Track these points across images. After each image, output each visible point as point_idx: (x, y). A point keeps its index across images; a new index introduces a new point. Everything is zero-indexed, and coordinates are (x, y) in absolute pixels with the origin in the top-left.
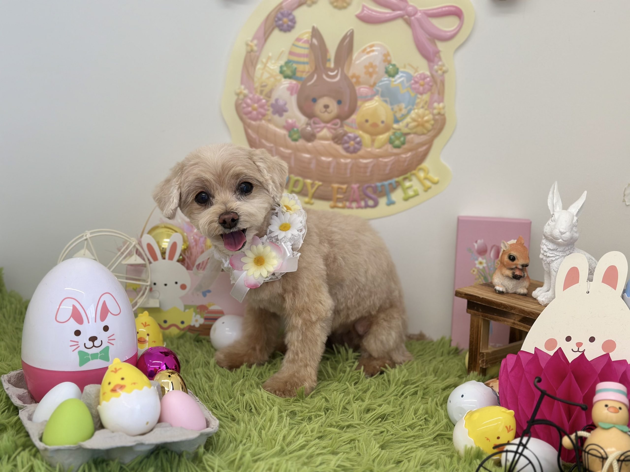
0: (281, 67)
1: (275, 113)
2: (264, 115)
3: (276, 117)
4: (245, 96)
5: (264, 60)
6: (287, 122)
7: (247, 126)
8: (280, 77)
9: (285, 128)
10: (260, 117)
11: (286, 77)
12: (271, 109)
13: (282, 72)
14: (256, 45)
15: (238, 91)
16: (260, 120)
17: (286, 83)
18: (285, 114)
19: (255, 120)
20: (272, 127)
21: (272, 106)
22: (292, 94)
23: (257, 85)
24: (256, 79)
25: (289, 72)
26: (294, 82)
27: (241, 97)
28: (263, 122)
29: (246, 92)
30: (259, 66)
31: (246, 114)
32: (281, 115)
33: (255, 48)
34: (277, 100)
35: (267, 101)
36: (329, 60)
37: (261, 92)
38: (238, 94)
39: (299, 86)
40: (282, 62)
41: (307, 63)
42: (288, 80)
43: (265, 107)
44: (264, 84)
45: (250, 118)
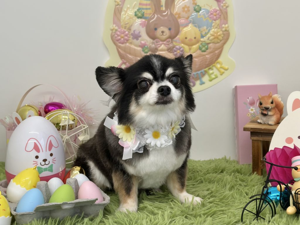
0: (135, 12)
1: (133, 38)
2: (128, 40)
3: (135, 40)
4: (116, 30)
5: (125, 9)
6: (141, 43)
7: (118, 47)
8: (135, 18)
9: (140, 46)
10: (125, 41)
11: (139, 18)
12: (132, 37)
13: (136, 15)
15: (112, 28)
16: (126, 43)
17: (139, 21)
18: (140, 38)
19: (123, 43)
20: (133, 46)
21: (132, 34)
22: (143, 27)
23: (122, 24)
24: (121, 21)
25: (140, 15)
26: (144, 20)
27: (114, 31)
28: (128, 44)
29: (116, 28)
30: (123, 13)
31: (118, 40)
32: (137, 39)
33: (120, 3)
34: (134, 31)
35: (129, 32)
36: (162, 6)
37: (125, 28)
38: (112, 30)
39: (147, 22)
40: (136, 10)
41: (149, 9)
42: (140, 19)
43: (128, 36)
44: (126, 23)
45: (120, 43)
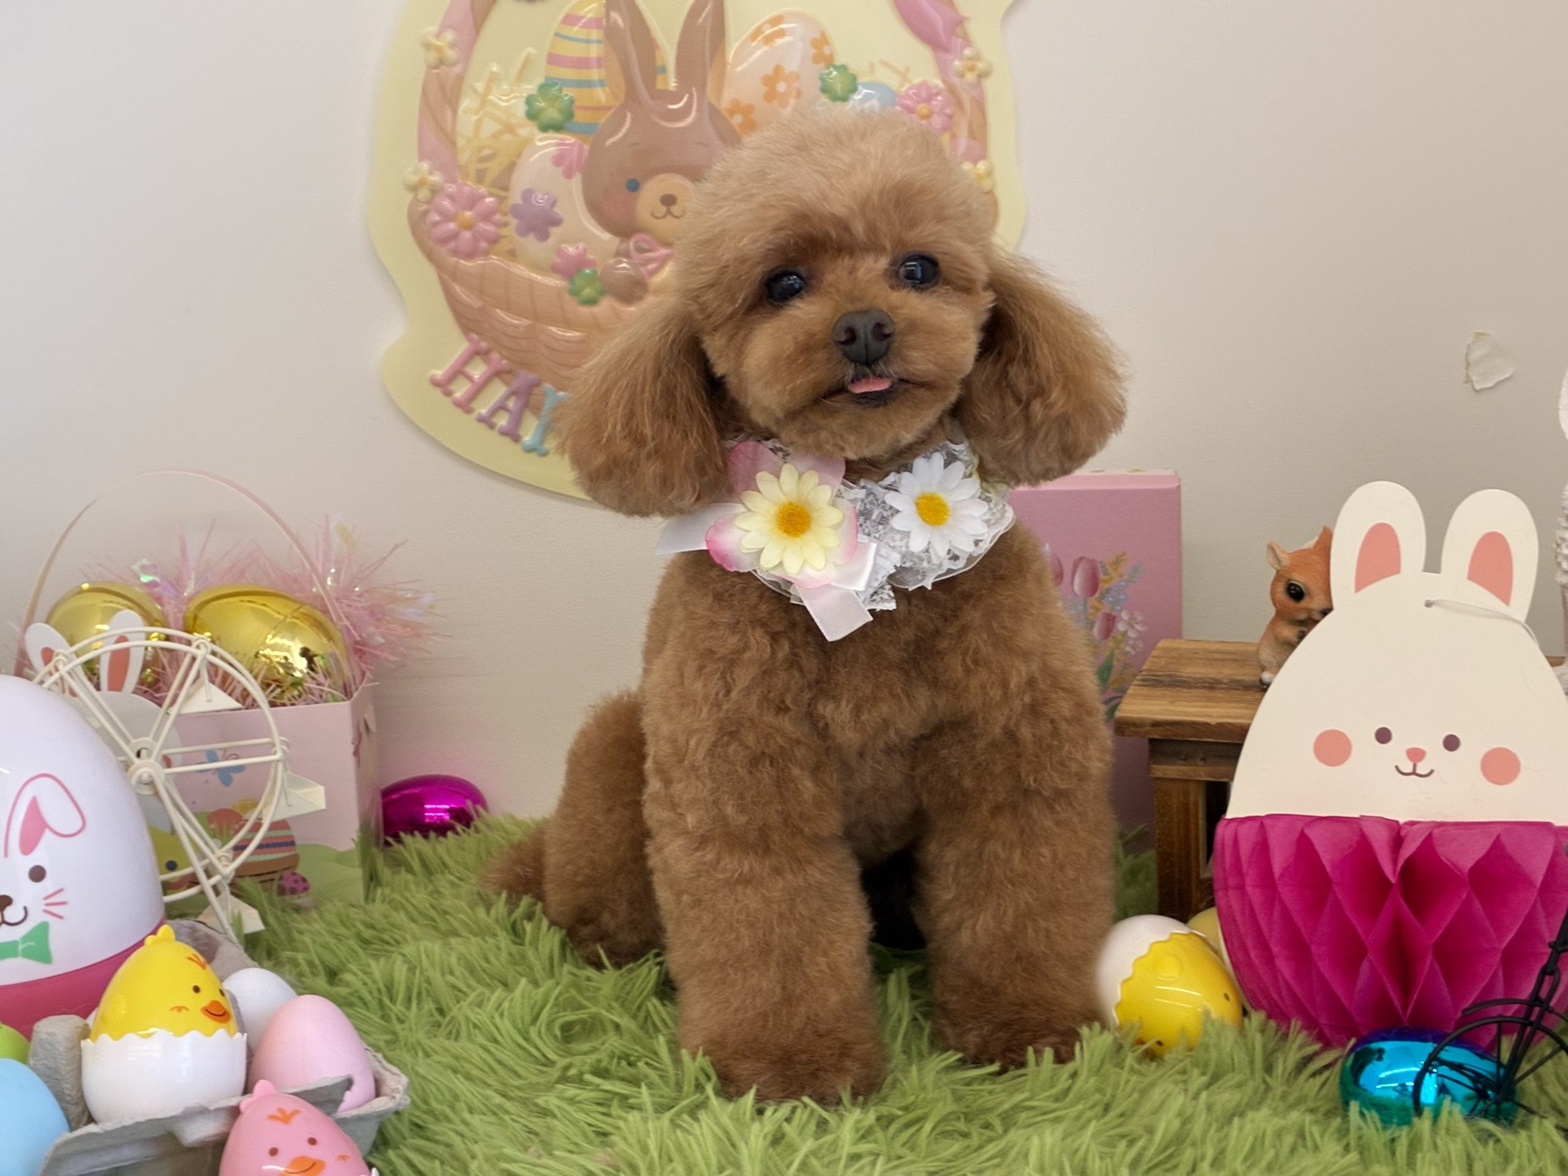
0: (529, 101)
1: (523, 231)
2: (494, 240)
3: (530, 244)
4: (435, 191)
5: (480, 86)
6: (559, 252)
7: (447, 276)
8: (528, 130)
9: (555, 270)
10: (484, 245)
11: (547, 127)
12: (514, 222)
13: (532, 115)
14: (452, 46)
15: (414, 179)
16: (486, 253)
17: (547, 144)
18: (554, 231)
19: (470, 255)
20: (520, 270)
21: (516, 211)
22: (568, 175)
23: (464, 157)
24: (461, 142)
25: (552, 114)
26: (570, 139)
27: (424, 194)
28: (494, 259)
29: (436, 178)
30: (466, 103)
31: (444, 241)
32: (543, 236)
33: (451, 54)
34: (527, 194)
35: (501, 199)
36: (664, 70)
37: (480, 177)
38: (414, 188)
40: (531, 88)
41: (602, 83)
42: (551, 134)
43: (497, 217)
44: (487, 152)
45: (455, 253)
